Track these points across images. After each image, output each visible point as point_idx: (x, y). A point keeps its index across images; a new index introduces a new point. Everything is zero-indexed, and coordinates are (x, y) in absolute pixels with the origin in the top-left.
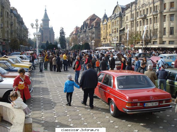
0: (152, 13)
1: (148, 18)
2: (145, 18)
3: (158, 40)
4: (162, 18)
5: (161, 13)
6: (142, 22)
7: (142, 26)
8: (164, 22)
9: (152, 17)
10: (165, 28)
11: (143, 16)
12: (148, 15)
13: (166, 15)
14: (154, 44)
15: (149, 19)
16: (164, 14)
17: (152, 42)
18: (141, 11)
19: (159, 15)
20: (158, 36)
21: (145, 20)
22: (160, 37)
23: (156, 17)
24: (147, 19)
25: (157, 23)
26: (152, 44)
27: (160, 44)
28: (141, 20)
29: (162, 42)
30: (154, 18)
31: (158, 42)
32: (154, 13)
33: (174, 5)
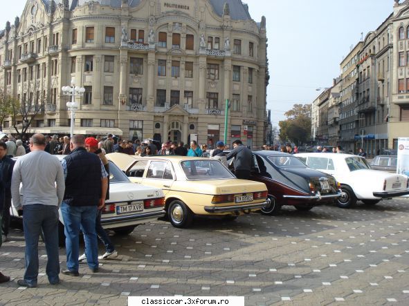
0: (47, 49)
1: (40, 62)
2: (33, 61)
3: (57, 116)
4: (68, 64)
5: (66, 50)
6: (27, 71)
7: (27, 82)
8: (72, 72)
9: (46, 60)
11: (29, 56)
12: (40, 55)
13: (75, 57)
14: (49, 125)
15: (41, 65)
16: (73, 54)
17: (46, 121)
18: (26, 45)
19: (60, 55)
20: (58, 106)
21: (34, 66)
22: (61, 110)
23: (56, 61)
24: (39, 65)
25: (57, 76)
26: (45, 126)
27: (60, 126)
28: (26, 66)
29: (67, 121)
30: (51, 62)
31: (58, 121)
32: (51, 51)
33: (93, 34)
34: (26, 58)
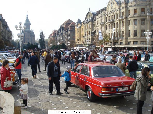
0: (119, 18)
1: (116, 22)
2: (112, 22)
3: (124, 41)
4: (127, 22)
5: (126, 18)
6: (110, 26)
7: (110, 29)
8: (129, 25)
9: (119, 22)
10: (130, 31)
11: (111, 21)
12: (115, 20)
13: (130, 20)
14: (120, 44)
15: (116, 23)
17: (119, 43)
18: (109, 17)
19: (124, 20)
20: (124, 37)
21: (113, 24)
22: (125, 39)
23: (122, 22)
24: (115, 24)
25: (123, 27)
26: (119, 45)
27: (125, 44)
28: (110, 24)
29: (127, 43)
30: (120, 22)
31: (124, 43)
32: (120, 18)
33: (137, 11)
34: (110, 21)
